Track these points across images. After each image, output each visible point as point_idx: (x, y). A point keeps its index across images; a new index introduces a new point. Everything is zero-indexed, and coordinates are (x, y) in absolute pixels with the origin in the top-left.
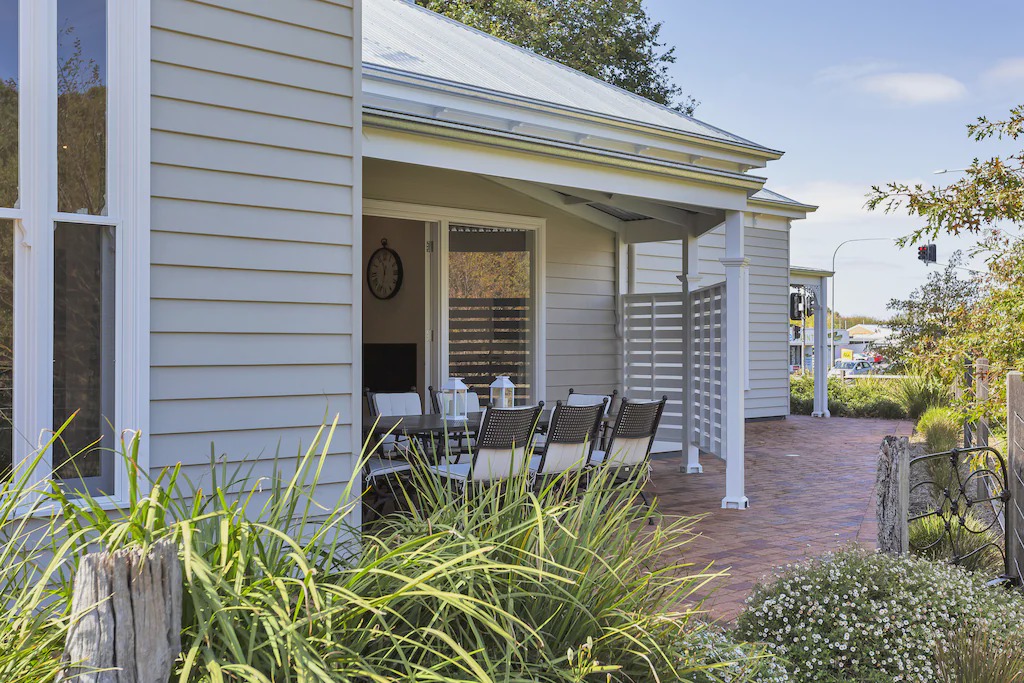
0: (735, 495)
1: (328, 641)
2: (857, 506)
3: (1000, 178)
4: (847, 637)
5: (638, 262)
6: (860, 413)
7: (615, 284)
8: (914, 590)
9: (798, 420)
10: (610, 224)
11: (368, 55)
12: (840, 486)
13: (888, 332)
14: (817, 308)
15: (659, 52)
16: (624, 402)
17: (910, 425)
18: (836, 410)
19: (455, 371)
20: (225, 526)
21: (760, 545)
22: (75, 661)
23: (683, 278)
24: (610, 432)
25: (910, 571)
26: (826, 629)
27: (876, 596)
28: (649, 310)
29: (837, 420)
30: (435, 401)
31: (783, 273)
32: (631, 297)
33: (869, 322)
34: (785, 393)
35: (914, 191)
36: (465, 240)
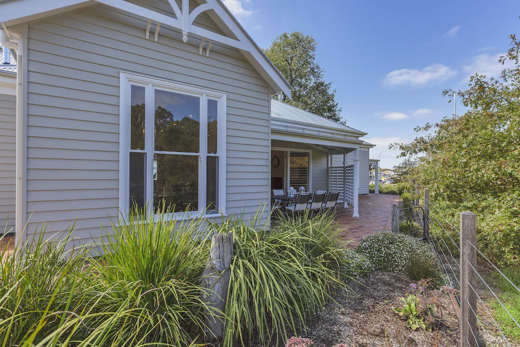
0: (356, 214)
1: (264, 254)
2: (386, 217)
3: (423, 142)
4: (384, 253)
5: (333, 159)
6: (386, 193)
7: (328, 164)
8: (400, 242)
9: (371, 195)
10: (326, 151)
11: (273, 115)
12: (381, 212)
13: (393, 173)
14: (376, 168)
15: (338, 109)
16: (330, 193)
17: (399, 196)
18: (381, 192)
19: (291, 186)
20: (242, 228)
21: (362, 227)
22: (212, 257)
23: (344, 163)
24: (326, 200)
25: (399, 237)
26: (379, 251)
27: (391, 243)
28: (336, 170)
29: (380, 195)
30: (286, 191)
31: (367, 160)
32: (331, 167)
33: (388, 170)
34: (368, 188)
35: (401, 145)
36: (293, 154)
